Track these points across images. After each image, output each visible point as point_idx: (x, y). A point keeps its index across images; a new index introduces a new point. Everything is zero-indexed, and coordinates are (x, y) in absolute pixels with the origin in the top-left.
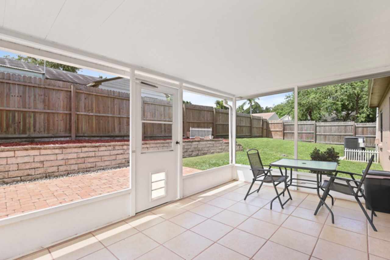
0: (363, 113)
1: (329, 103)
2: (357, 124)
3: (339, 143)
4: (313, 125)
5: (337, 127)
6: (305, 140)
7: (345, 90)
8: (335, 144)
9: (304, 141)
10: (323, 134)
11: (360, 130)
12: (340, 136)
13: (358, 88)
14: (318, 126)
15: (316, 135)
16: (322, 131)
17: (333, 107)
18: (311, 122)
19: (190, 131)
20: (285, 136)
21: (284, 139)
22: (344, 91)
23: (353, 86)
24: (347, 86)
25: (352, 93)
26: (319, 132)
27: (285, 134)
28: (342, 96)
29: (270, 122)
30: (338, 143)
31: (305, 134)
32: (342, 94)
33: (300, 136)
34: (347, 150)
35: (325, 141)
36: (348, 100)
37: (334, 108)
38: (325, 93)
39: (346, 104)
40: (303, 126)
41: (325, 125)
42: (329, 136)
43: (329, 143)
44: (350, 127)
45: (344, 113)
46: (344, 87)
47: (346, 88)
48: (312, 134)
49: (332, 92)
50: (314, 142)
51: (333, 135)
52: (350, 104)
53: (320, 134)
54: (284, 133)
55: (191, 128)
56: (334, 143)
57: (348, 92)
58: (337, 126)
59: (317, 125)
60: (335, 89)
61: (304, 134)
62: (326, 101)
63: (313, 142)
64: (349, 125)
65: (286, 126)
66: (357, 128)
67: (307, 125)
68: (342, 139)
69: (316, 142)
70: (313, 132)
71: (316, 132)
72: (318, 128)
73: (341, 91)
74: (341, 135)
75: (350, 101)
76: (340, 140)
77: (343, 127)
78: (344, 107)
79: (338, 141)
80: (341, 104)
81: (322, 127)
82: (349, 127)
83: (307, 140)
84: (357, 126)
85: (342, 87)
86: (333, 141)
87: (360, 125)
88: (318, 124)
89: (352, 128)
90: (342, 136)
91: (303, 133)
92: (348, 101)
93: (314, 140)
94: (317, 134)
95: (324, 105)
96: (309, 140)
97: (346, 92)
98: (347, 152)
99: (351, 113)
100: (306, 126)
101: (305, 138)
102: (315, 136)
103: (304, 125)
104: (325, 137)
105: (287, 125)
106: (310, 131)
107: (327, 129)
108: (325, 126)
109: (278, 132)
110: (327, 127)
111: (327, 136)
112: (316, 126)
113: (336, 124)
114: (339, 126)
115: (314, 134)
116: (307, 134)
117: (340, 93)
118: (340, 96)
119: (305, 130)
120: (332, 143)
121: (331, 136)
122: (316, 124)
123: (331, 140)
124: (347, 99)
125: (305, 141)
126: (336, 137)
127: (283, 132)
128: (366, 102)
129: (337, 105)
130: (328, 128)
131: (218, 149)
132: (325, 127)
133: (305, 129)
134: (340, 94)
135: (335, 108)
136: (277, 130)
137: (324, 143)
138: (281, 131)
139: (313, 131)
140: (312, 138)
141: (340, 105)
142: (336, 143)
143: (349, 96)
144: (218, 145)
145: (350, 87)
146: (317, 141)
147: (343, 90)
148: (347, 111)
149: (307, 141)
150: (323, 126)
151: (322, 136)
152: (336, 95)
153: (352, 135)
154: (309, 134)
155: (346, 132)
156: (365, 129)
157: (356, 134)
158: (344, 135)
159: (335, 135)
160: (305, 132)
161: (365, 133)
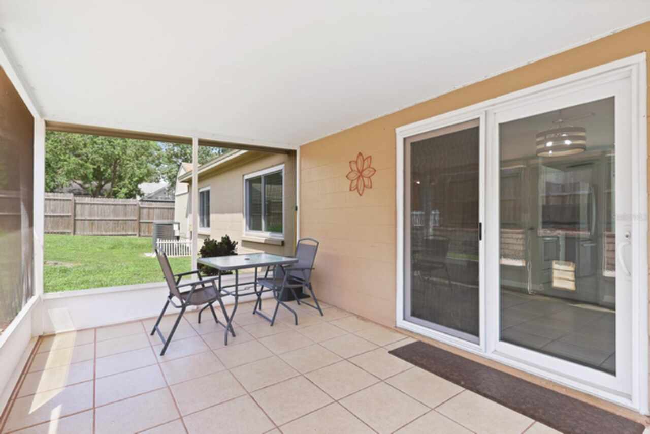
0: (124, 186)
1: (73, 163)
2: (142, 204)
3: (116, 233)
4: (68, 202)
6: (51, 231)
7: (100, 146)
8: (110, 235)
10: (89, 218)
11: (145, 212)
12: (116, 222)
13: (119, 148)
14: (79, 204)
15: (75, 220)
16: (87, 214)
17: (80, 172)
18: (64, 196)
22: (98, 148)
23: (112, 143)
24: (103, 142)
25: (110, 153)
26: (82, 215)
28: (94, 156)
30: (114, 233)
31: (52, 218)
32: (96, 152)
34: (160, 241)
35: (92, 231)
36: (104, 164)
37: (81, 174)
38: (66, 145)
39: (102, 170)
41: (93, 202)
42: (100, 222)
43: (99, 233)
44: (132, 207)
45: (95, 183)
46: (99, 142)
47: (102, 143)
48: (67, 218)
49: (79, 145)
50: (72, 234)
51: (105, 220)
52: (107, 171)
53: (83, 218)
56: (108, 233)
57: (104, 150)
58: (113, 205)
59: (77, 202)
60: (83, 140)
62: (68, 159)
63: (68, 233)
64: (131, 205)
66: (141, 209)
67: (55, 200)
68: (120, 227)
69: (74, 233)
70: (70, 214)
71: (75, 215)
72: (78, 207)
73: (94, 147)
74: (119, 220)
75: (107, 165)
76: (117, 229)
77: (121, 207)
78: (98, 174)
79: (114, 229)
80: (94, 169)
81: (87, 206)
82: (130, 207)
84: (141, 206)
85: (95, 140)
86: (106, 231)
87: (145, 204)
88: (79, 199)
89: (134, 209)
90: (120, 222)
92: (104, 166)
93: (71, 230)
94: (76, 218)
95: (63, 165)
96: (61, 231)
97: (102, 149)
98: (160, 244)
99: (104, 185)
100: (52, 202)
101: (53, 227)
102: (72, 222)
104: (93, 224)
106: (63, 212)
107: (96, 209)
108: (91, 204)
110: (96, 206)
111: (96, 222)
112: (75, 204)
113: (111, 201)
114: (116, 205)
115: (72, 219)
117: (92, 149)
118: (92, 155)
119: (52, 211)
120: (104, 233)
121: (103, 222)
122: (75, 200)
123: (102, 229)
124: (102, 162)
126: (111, 222)
128: (128, 171)
129: (87, 168)
130: (98, 208)
132: (93, 206)
133: (53, 208)
134: (91, 151)
135: (83, 174)
137: (91, 233)
140: (68, 227)
141: (92, 171)
142: (111, 233)
143: (106, 157)
145: (107, 142)
146: (78, 232)
147: (96, 146)
148: (99, 182)
149: (55, 233)
150: (88, 204)
151: (87, 222)
152: (84, 151)
153: (135, 220)
154: (61, 219)
155: (126, 215)
156: (151, 211)
157: (139, 218)
158: (123, 220)
159: (110, 220)
160: (52, 214)
161: (151, 216)
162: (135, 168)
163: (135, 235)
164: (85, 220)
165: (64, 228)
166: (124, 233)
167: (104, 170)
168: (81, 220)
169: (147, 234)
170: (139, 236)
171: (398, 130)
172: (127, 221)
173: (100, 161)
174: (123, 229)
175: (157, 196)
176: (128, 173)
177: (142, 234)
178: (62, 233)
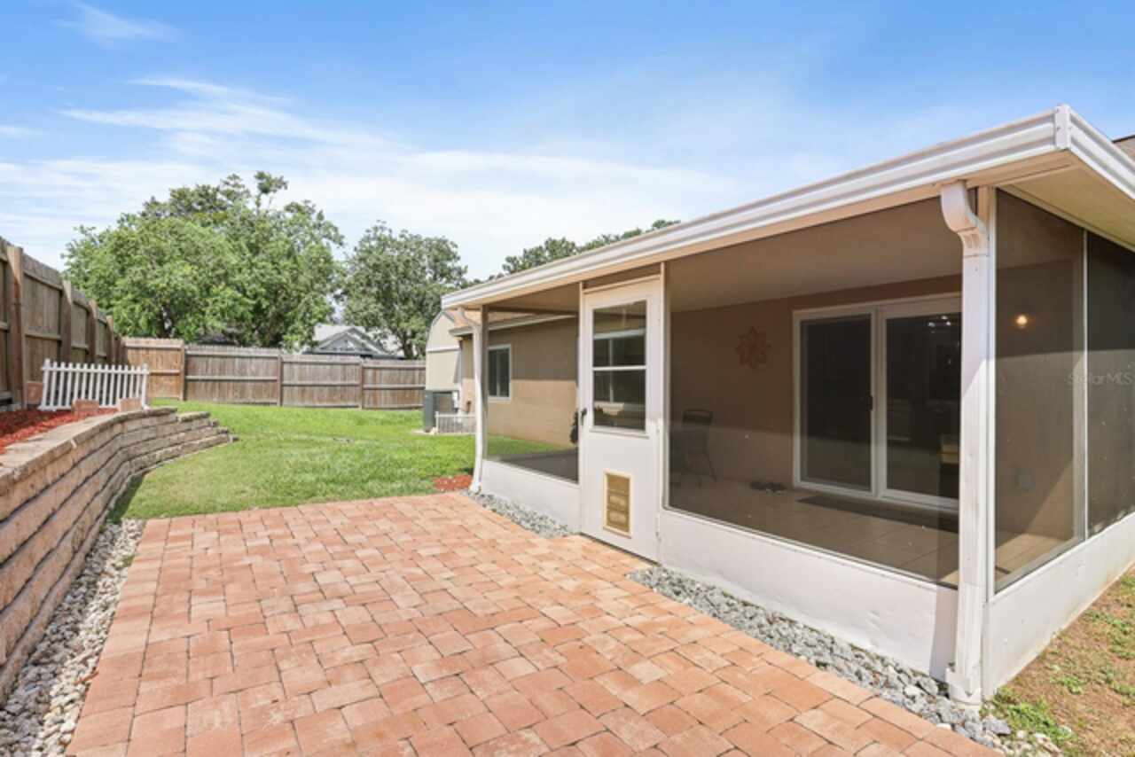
3: (333, 404)
4: (273, 361)
5: (328, 367)
6: (252, 400)
8: (325, 407)
9: (248, 403)
10: (298, 383)
11: (370, 373)
14: (286, 362)
15: (282, 386)
16: (296, 376)
18: (268, 352)
19: (46, 376)
20: (189, 391)
21: (185, 399)
22: (258, 273)
25: (274, 280)
26: (289, 379)
27: (190, 384)
28: (254, 286)
29: (127, 345)
30: (330, 404)
31: (253, 384)
33: (239, 390)
35: (303, 401)
36: (266, 298)
40: (248, 361)
41: (303, 360)
42: (313, 388)
43: (311, 404)
44: (354, 367)
48: (271, 384)
50: (278, 405)
51: (319, 385)
53: (291, 382)
54: (186, 381)
55: (47, 361)
56: (323, 404)
57: (267, 277)
61: (249, 384)
63: (275, 404)
65: (194, 359)
66: (366, 370)
67: (257, 358)
68: (338, 395)
69: (281, 405)
71: (282, 379)
72: (286, 367)
74: (336, 386)
76: (334, 398)
77: (339, 368)
79: (330, 398)
82: (351, 367)
83: (258, 401)
84: (365, 365)
86: (320, 401)
87: (369, 363)
89: (356, 370)
90: (338, 388)
91: (247, 381)
93: (277, 400)
94: (284, 382)
96: (265, 400)
98: (438, 418)
100: (254, 361)
101: (254, 397)
102: (278, 388)
103: (251, 358)
104: (303, 391)
105: (197, 356)
106: (267, 374)
107: (307, 370)
108: (302, 363)
109: (163, 378)
110: (307, 367)
111: (308, 388)
112: (282, 363)
115: (278, 383)
116: (259, 384)
118: (249, 284)
119: (253, 374)
120: (318, 404)
121: (317, 388)
122: (281, 358)
123: (315, 398)
124: (264, 294)
125: (254, 404)
126: (327, 389)
127: (182, 378)
130: (310, 369)
131: (168, 443)
132: (303, 366)
133: (253, 368)
136: (159, 371)
137: (301, 404)
138: (177, 375)
139: (274, 375)
140: (273, 396)
142: (326, 404)
143: (268, 286)
144: (168, 429)
146: (285, 403)
150: (296, 363)
151: (296, 388)
153: (356, 386)
154: (264, 385)
155: (344, 379)
156: (378, 372)
157: (363, 382)
158: (342, 386)
159: (326, 386)
160: (253, 378)
161: (378, 379)
162: (312, 304)
163: (357, 407)
164: (293, 386)
165: (268, 397)
166: (343, 404)
167: (267, 307)
168: (290, 385)
169: (372, 405)
170: (363, 408)
171: (795, 313)
172: (377, 391)
173: (261, 293)
174: (341, 397)
175: (335, 345)
176: (299, 311)
177: (366, 406)
178: (265, 404)
